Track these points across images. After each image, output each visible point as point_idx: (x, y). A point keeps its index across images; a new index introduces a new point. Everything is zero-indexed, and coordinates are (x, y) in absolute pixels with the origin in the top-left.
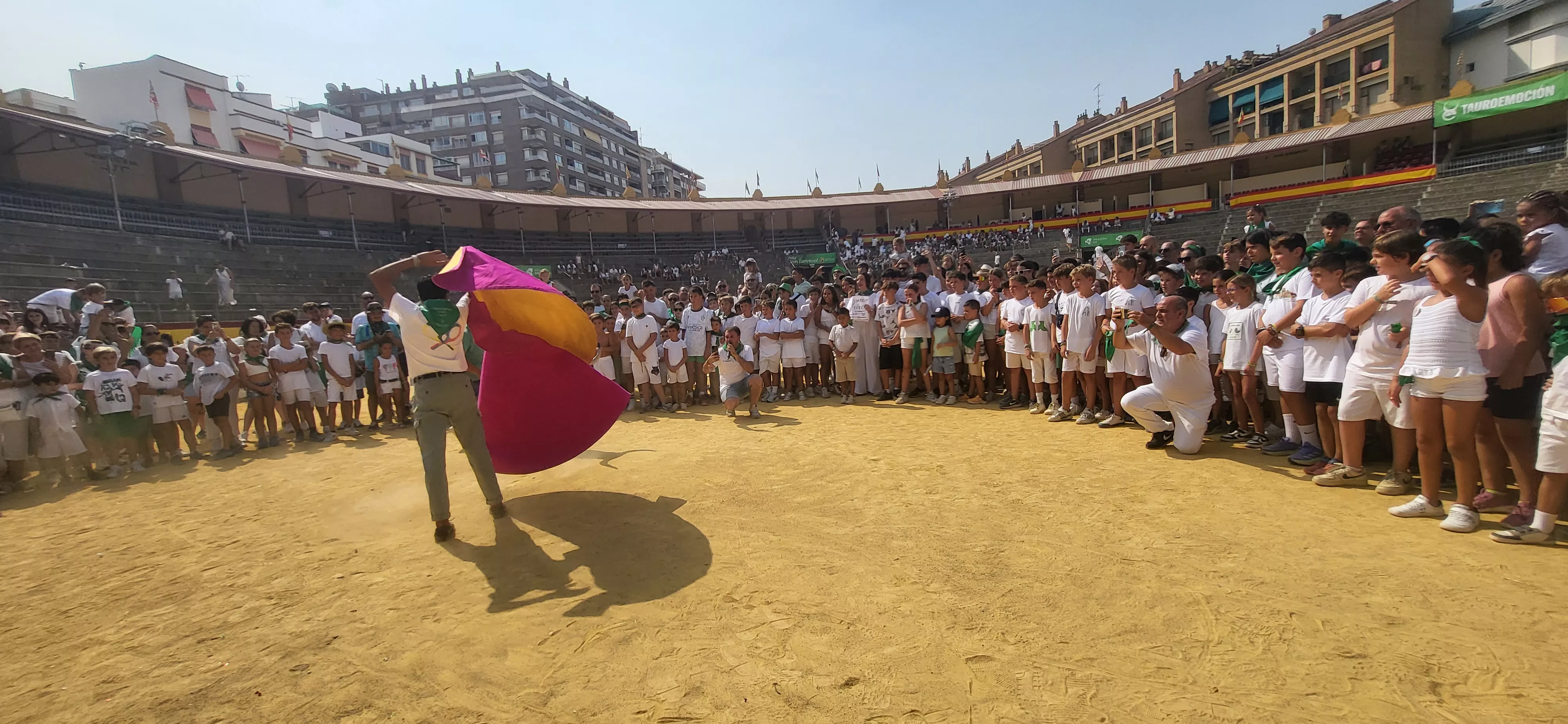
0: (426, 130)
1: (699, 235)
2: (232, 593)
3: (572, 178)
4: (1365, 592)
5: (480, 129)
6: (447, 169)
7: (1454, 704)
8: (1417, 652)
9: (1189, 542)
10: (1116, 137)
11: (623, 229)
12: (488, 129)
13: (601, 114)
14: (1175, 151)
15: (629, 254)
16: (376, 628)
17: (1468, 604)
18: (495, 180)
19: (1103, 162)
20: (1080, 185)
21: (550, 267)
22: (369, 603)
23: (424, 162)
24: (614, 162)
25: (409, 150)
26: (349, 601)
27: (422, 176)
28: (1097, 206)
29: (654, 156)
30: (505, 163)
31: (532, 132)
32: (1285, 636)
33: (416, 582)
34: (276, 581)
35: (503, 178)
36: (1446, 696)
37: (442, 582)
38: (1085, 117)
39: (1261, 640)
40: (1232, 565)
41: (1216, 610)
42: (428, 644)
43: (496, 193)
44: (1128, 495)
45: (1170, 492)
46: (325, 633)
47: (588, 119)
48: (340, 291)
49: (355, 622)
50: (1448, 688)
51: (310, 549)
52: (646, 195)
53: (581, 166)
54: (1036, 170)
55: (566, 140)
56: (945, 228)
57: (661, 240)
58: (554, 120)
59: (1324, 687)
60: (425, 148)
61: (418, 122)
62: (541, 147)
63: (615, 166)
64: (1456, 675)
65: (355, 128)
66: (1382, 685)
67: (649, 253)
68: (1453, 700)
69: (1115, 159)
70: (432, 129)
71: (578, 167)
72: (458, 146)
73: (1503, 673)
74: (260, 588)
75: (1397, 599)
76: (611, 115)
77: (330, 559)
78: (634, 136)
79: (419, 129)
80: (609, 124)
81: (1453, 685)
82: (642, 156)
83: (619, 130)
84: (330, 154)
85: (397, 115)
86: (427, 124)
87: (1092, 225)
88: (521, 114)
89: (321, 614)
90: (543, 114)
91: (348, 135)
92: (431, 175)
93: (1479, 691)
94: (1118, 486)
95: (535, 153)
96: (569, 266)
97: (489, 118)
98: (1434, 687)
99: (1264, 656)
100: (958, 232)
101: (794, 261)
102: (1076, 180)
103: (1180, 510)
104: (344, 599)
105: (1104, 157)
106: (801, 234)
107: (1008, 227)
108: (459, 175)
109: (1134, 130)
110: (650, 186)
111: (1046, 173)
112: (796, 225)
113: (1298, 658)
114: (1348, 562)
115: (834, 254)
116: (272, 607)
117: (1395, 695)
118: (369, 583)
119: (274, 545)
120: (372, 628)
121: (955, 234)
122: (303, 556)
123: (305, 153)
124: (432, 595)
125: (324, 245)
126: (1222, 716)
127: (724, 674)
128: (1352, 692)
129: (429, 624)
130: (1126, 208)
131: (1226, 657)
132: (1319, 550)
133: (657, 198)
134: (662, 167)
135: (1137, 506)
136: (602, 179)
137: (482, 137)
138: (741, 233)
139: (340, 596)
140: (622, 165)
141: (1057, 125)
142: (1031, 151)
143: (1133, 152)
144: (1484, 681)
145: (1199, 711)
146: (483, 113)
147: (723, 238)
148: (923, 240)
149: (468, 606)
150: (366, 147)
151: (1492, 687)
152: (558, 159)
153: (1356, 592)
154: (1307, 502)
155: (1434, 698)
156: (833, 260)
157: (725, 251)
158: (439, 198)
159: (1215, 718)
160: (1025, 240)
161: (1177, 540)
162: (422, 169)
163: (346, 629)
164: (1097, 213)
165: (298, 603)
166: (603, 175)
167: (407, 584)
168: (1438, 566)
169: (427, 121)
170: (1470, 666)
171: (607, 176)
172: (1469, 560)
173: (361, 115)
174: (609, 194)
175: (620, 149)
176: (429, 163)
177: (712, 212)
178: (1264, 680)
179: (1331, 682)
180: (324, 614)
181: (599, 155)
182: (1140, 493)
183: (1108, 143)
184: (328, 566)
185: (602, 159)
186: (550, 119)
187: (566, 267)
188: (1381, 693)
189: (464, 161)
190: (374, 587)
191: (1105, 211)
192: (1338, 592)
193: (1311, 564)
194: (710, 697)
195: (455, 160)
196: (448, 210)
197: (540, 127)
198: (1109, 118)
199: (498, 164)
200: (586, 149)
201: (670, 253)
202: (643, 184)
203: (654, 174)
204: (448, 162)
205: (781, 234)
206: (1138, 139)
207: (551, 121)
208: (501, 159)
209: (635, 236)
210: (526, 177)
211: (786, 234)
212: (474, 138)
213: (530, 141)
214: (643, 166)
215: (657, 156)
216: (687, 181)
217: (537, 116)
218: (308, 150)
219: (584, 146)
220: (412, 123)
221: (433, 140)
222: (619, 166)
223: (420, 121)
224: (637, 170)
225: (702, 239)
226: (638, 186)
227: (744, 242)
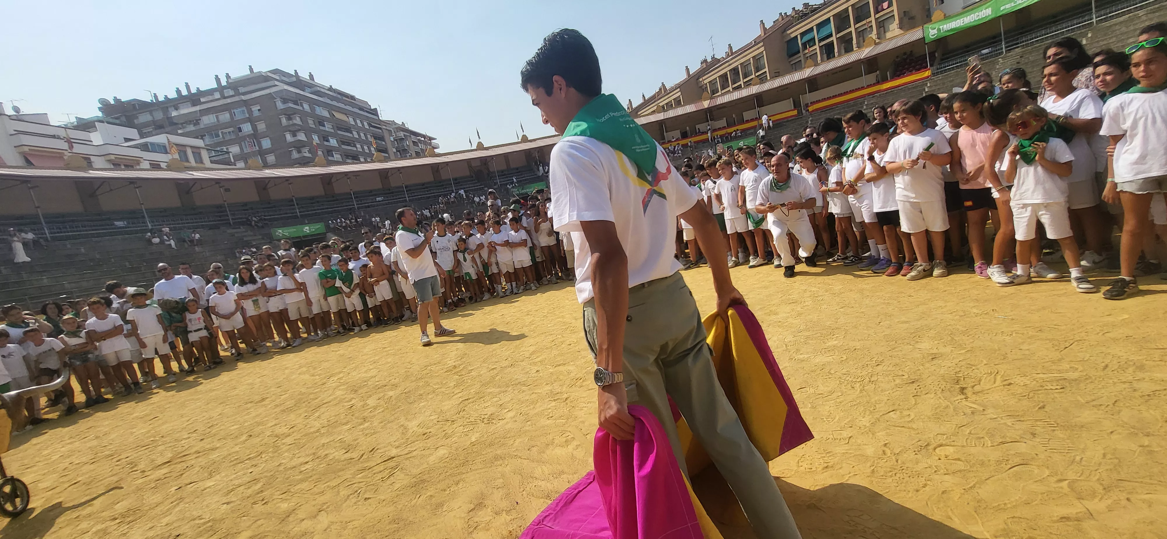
0: (197, 127)
1: (440, 182)
2: (78, 523)
3: (329, 152)
4: (918, 342)
5: (244, 121)
6: (221, 157)
7: (974, 398)
8: (951, 371)
9: (807, 334)
10: (728, 72)
11: (380, 186)
12: (251, 120)
13: (345, 98)
14: (769, 78)
15: (386, 204)
16: (213, 520)
17: (977, 336)
18: (264, 160)
19: (723, 92)
20: (710, 110)
21: (323, 224)
22: (205, 503)
23: (200, 154)
24: (362, 135)
25: (185, 146)
26: (187, 505)
27: (201, 165)
28: (723, 123)
29: (393, 126)
30: (270, 146)
31: (289, 118)
32: (872, 379)
33: (244, 479)
34: (119, 505)
35: (271, 158)
36: (969, 394)
37: (265, 474)
38: (705, 61)
39: (858, 385)
40: (836, 342)
41: (828, 372)
42: (259, 523)
43: (267, 171)
44: (767, 311)
45: (793, 305)
46: (168, 534)
47: (334, 103)
48: (143, 269)
49: (194, 520)
50: (970, 389)
51: (146, 474)
52: (392, 156)
53: (335, 141)
54: (678, 103)
55: (319, 122)
57: (410, 190)
58: (306, 107)
59: (899, 405)
60: (199, 143)
62: (299, 130)
63: (363, 137)
64: (973, 380)
65: (133, 133)
66: (933, 395)
67: (403, 202)
68: (974, 396)
69: (730, 88)
70: (202, 126)
71: (333, 142)
72: (228, 138)
73: (999, 373)
74: (104, 513)
75: (936, 342)
76: (353, 98)
77: (165, 478)
78: (375, 112)
79: (191, 128)
80: (353, 105)
81: (973, 387)
82: (384, 127)
83: (361, 109)
84: (113, 157)
85: (169, 118)
86: (197, 122)
87: (721, 137)
88: (277, 105)
89: (162, 521)
90: (296, 103)
91: (127, 140)
92: (208, 164)
93: (987, 387)
94: (760, 307)
95: (294, 135)
96: (339, 220)
97: (250, 112)
98: (962, 390)
99: (861, 394)
101: (516, 192)
102: (706, 106)
103: (800, 314)
104: (181, 505)
105: (723, 88)
106: (518, 171)
108: (232, 160)
109: (739, 66)
110: (395, 150)
111: (687, 103)
112: (513, 165)
113: (882, 391)
114: (906, 326)
116: (117, 526)
117: (940, 400)
118: (203, 488)
119: (112, 478)
120: (209, 521)
122: (141, 481)
123: (89, 159)
124: (259, 486)
125: (121, 233)
126: (839, 438)
127: (500, 489)
128: (915, 404)
129: (259, 508)
130: (742, 122)
131: (838, 400)
132: (888, 322)
133: (401, 158)
134: (402, 134)
135: (773, 317)
136: (355, 149)
137: (247, 128)
138: (472, 177)
139: (178, 504)
140: (369, 136)
141: (687, 69)
142: (673, 90)
143: (741, 83)
144: (990, 380)
145: (825, 437)
146: (244, 108)
147: (459, 182)
149: (289, 487)
150: (145, 147)
151: (995, 383)
152: (315, 138)
153: (912, 343)
154: (877, 294)
155: (963, 397)
157: (462, 192)
158: (218, 181)
159: (835, 439)
160: (678, 153)
161: (800, 334)
162: (199, 159)
163: (187, 527)
164: (724, 128)
165: (140, 517)
166: (355, 146)
167: (236, 482)
168: (958, 317)
169: (197, 120)
170: (981, 373)
171: (358, 146)
172: (975, 310)
173: (135, 121)
174: (362, 160)
175: (365, 124)
176: (205, 155)
177: (447, 163)
178: (863, 409)
179: (902, 401)
180: (165, 521)
181: (349, 130)
182: (773, 308)
183: (724, 77)
184: (164, 484)
185: (351, 133)
186: (302, 106)
187: (336, 221)
188: (932, 401)
189: (235, 149)
190: (207, 490)
191: (729, 125)
192: (902, 345)
193: (884, 332)
194: (490, 507)
195: (227, 149)
196: (227, 190)
197: (295, 114)
198: (722, 60)
199: (264, 148)
200: (337, 127)
201: (419, 199)
202: (389, 149)
203: (396, 140)
204: (221, 152)
205: (502, 174)
206: (744, 72)
207: (303, 108)
208: (266, 144)
209: (389, 190)
210: (291, 155)
211: (506, 173)
212: (240, 130)
213: (289, 126)
214: (386, 135)
215: (396, 126)
216: (425, 143)
217: (291, 105)
218: (91, 157)
219: (335, 125)
220: (184, 123)
221: (205, 135)
222: (366, 137)
223: (190, 121)
224: (382, 139)
225: (443, 185)
226: (385, 151)
227: (476, 183)
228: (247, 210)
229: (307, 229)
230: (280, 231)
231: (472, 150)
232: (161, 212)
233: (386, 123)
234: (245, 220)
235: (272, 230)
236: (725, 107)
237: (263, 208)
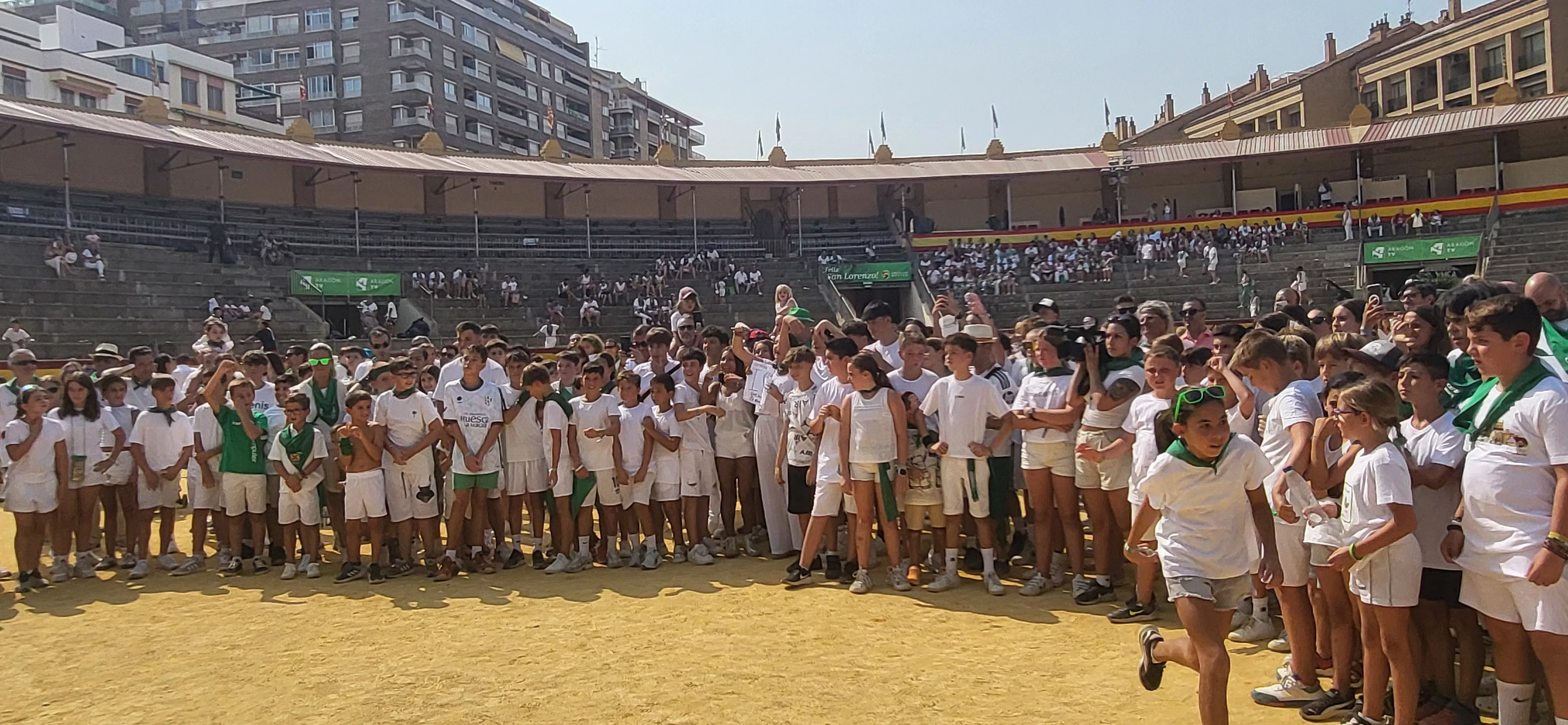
0: (236, 37)
1: (671, 225)
3: (470, 122)
5: (321, 37)
6: (263, 103)
10: (1439, 62)
11: (539, 212)
12: (336, 37)
13: (528, 15)
14: (1550, 90)
15: (542, 255)
18: (341, 123)
19: (1417, 107)
20: (1364, 151)
21: (397, 276)
23: (221, 91)
24: (545, 95)
25: (197, 72)
27: (216, 115)
28: (1397, 187)
29: (617, 85)
30: (359, 94)
31: (408, 44)
35: (354, 120)
38: (1383, 26)
43: (322, 148)
47: (505, 23)
48: (23, 311)
52: (598, 153)
53: (488, 101)
54: (1291, 120)
55: (465, 58)
56: (1113, 223)
57: (602, 232)
58: (447, 24)
60: (226, 69)
61: (222, 26)
62: (422, 69)
63: (546, 100)
65: (115, 34)
67: (577, 255)
69: (1439, 101)
70: (244, 36)
71: (483, 103)
72: (285, 66)
76: (544, 15)
78: (582, 50)
79: (224, 37)
80: (541, 31)
82: (595, 85)
83: (556, 41)
84: (64, 76)
85: (191, 13)
86: (236, 29)
87: (1385, 221)
88: (392, 13)
90: (428, 13)
91: (102, 46)
92: (230, 113)
95: (410, 79)
96: (432, 275)
97: (339, 20)
100: (1137, 228)
101: (834, 275)
102: (1356, 141)
105: (1418, 100)
106: (854, 226)
107: (1229, 223)
108: (279, 113)
109: (1472, 51)
110: (606, 137)
111: (1311, 126)
112: (844, 212)
115: (908, 263)
121: (1132, 234)
123: (24, 73)
125: (13, 231)
130: (1452, 192)
133: (616, 158)
134: (628, 104)
136: (523, 123)
137: (324, 52)
138: (745, 224)
140: (559, 100)
141: (1331, 41)
142: (1284, 85)
143: (1472, 91)
146: (329, 12)
147: (710, 232)
148: (1072, 243)
150: (125, 65)
152: (449, 89)
156: (906, 275)
157: (714, 255)
158: (218, 155)
160: (1259, 247)
162: (217, 103)
164: (1398, 200)
166: (525, 117)
169: (237, 24)
171: (532, 117)
173: (133, 12)
174: (533, 147)
175: (558, 72)
176: (229, 93)
177: (693, 185)
181: (520, 82)
183: (1426, 73)
185: (525, 89)
186: (439, 21)
187: (427, 276)
189: (291, 91)
191: (1413, 196)
195: (278, 88)
196: (237, 175)
197: (421, 35)
198: (1427, 29)
199: (346, 96)
200: (498, 73)
201: (614, 256)
202: (594, 133)
203: (614, 116)
204: (266, 93)
205: (816, 227)
206: (1481, 68)
207: (440, 26)
208: (353, 88)
209: (558, 224)
210: (393, 117)
211: (824, 226)
212: (311, 53)
213: (403, 58)
214: (595, 101)
215: (621, 86)
216: (673, 129)
217: (418, 16)
218: (28, 70)
219: (494, 68)
220: (213, 26)
221: (245, 56)
222: (553, 103)
223: (226, 25)
224: (584, 108)
225: (675, 233)
226: (585, 135)
227: (748, 239)
228: (264, 222)
229: (362, 282)
230: (309, 279)
231: (757, 163)
232: (104, 199)
233: (602, 76)
234: (250, 242)
235: (294, 274)
236: (1404, 149)
237: (297, 224)
